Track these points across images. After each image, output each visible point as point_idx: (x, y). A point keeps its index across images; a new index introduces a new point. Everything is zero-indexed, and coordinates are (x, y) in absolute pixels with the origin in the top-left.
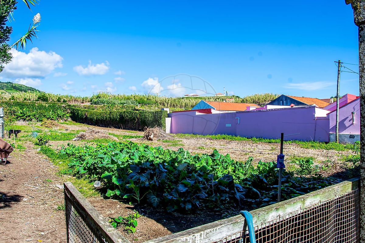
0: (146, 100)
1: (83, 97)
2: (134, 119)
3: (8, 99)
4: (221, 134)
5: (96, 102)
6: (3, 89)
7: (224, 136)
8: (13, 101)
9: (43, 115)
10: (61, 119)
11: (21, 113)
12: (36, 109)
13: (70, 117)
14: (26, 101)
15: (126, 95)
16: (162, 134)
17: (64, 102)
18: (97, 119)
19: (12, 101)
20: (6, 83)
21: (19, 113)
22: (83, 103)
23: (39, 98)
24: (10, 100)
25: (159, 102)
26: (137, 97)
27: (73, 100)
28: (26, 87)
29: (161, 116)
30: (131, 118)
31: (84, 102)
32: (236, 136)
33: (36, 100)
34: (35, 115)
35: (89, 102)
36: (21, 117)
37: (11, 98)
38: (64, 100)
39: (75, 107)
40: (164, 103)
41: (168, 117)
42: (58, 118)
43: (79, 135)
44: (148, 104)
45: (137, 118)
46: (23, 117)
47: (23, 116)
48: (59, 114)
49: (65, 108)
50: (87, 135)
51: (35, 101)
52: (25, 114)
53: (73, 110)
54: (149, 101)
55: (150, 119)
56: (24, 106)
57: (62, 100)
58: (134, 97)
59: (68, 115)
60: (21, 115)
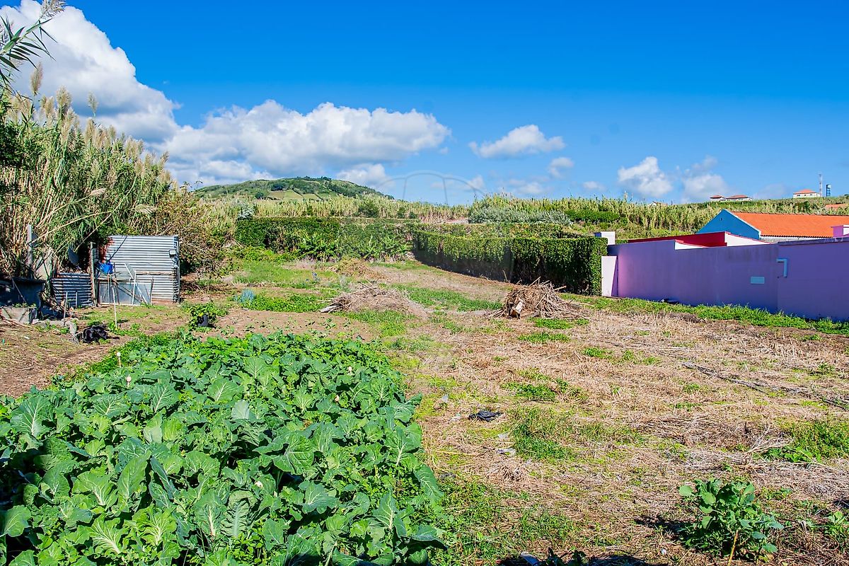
0: (596, 210)
1: (451, 206)
2: (533, 259)
3: (300, 213)
4: (734, 303)
5: (479, 217)
6: (313, 192)
7: (740, 310)
8: (310, 216)
9: (352, 248)
10: (391, 256)
11: (308, 243)
12: (340, 234)
13: (412, 250)
14: (334, 217)
15: (550, 200)
16: (548, 301)
17: (411, 217)
18: (460, 256)
19: (307, 216)
20: (318, 180)
21: (305, 242)
22: (452, 219)
23: (360, 210)
24: (304, 213)
25: (629, 214)
26: (575, 203)
27: (431, 214)
28: (357, 186)
29: (591, 251)
30: (526, 255)
31: (455, 217)
32: (774, 311)
33: (354, 215)
34: (335, 248)
35: (465, 216)
36: (307, 251)
37: (306, 210)
38: (412, 213)
39: (423, 229)
40: (640, 218)
41: (608, 255)
42: (385, 254)
43: (336, 299)
44: (601, 221)
45: (539, 255)
46: (312, 252)
47: (312, 249)
48: (385, 245)
49: (402, 231)
50: (354, 300)
51: (351, 217)
52: (315, 246)
53: (418, 236)
54: (603, 212)
55: (565, 259)
56: (316, 227)
57: (408, 214)
58: (569, 203)
59: (405, 247)
60: (307, 247)
